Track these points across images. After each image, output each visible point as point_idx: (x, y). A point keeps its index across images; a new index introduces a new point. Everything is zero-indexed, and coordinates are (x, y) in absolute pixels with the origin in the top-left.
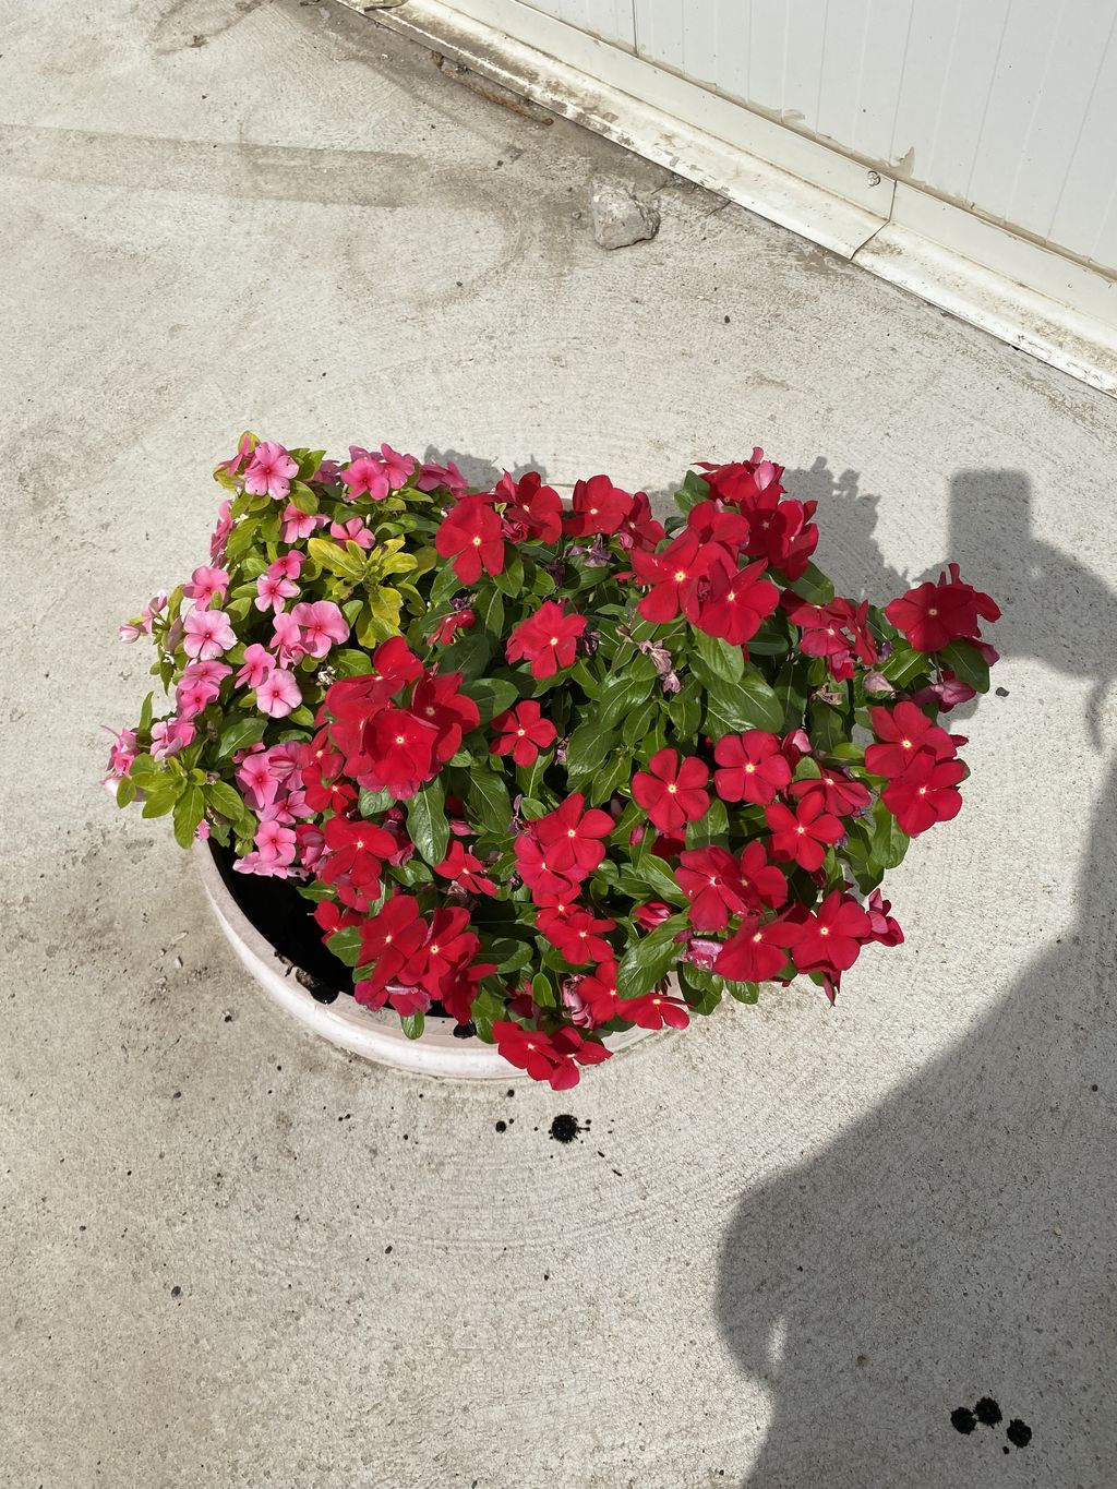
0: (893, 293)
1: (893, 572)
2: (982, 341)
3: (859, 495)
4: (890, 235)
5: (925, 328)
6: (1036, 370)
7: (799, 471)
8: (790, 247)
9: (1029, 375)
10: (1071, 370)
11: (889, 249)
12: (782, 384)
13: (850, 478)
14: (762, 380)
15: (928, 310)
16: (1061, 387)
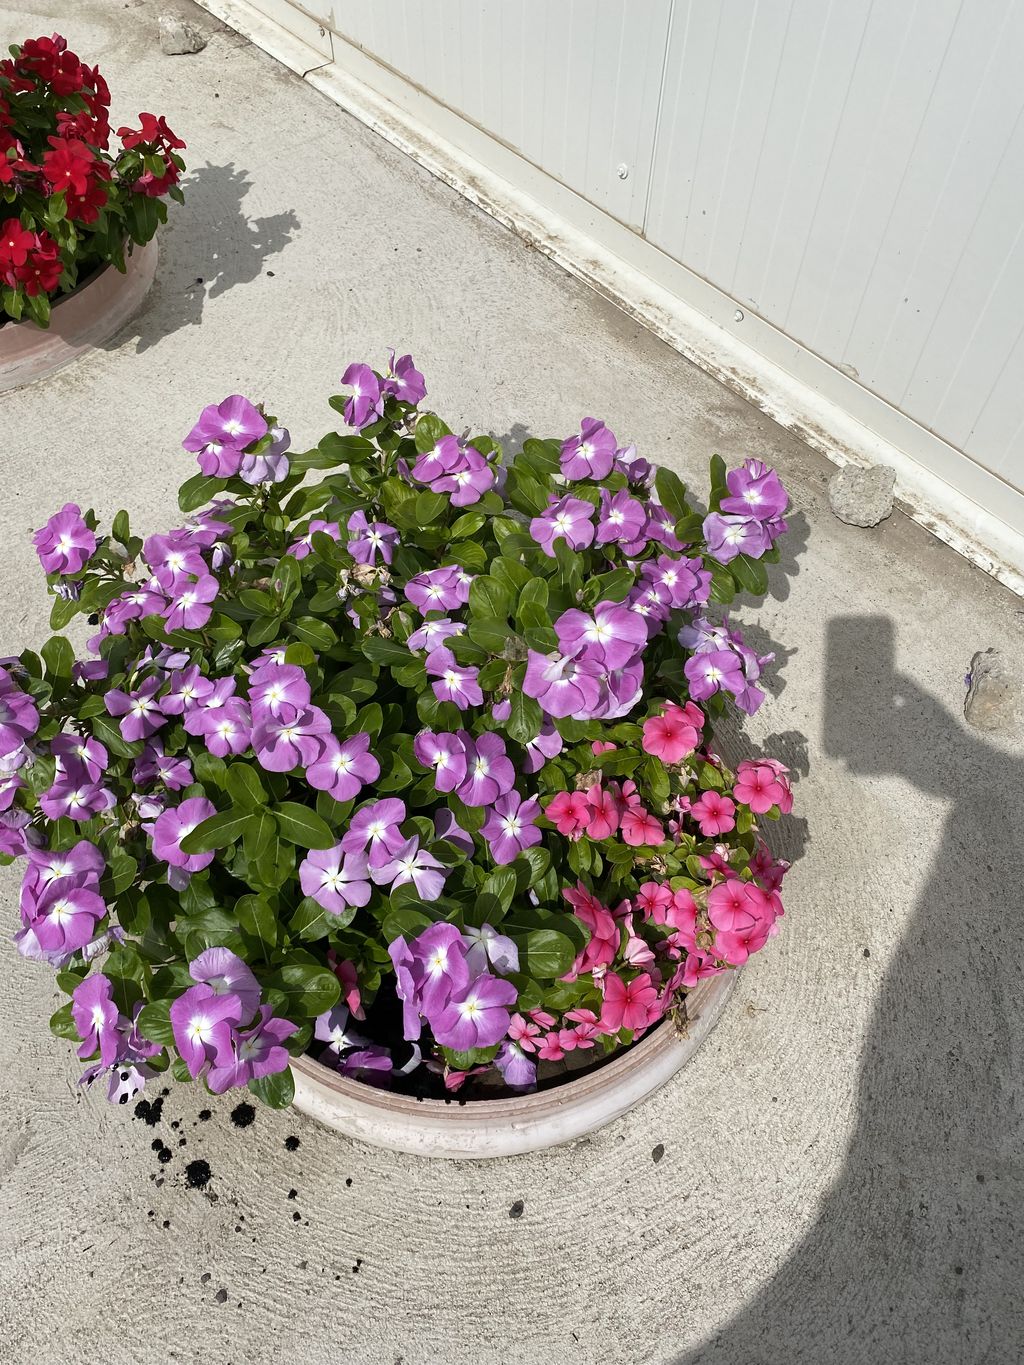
0: (320, 97)
1: (242, 216)
2: (356, 125)
3: (244, 181)
4: (330, 68)
5: (328, 115)
6: (378, 142)
7: (217, 167)
8: (274, 68)
9: (373, 144)
10: (395, 143)
11: (327, 75)
12: (232, 129)
13: (244, 173)
14: (221, 125)
15: (335, 108)
16: (387, 150)
